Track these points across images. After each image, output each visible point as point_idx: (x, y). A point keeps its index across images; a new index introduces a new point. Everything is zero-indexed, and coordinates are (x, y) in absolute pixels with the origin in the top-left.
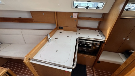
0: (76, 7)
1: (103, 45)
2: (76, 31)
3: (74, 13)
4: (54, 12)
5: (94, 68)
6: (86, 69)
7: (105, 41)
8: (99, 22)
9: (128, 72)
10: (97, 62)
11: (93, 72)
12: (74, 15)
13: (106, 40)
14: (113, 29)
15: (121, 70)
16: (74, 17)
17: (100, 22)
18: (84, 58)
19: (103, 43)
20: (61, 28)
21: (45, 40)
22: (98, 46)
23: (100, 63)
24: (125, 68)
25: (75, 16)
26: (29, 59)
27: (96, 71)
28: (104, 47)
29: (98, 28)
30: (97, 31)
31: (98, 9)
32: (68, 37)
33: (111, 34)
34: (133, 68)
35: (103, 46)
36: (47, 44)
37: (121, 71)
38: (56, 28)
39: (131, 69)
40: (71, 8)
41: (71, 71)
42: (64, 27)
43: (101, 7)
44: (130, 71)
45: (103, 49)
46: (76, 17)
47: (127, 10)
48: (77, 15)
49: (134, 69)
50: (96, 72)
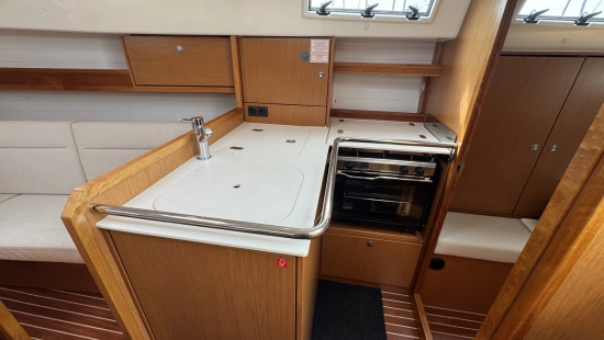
0: (323, 11)
1: (451, 171)
2: (326, 123)
3: (313, 41)
4: (228, 37)
5: (418, 297)
6: (381, 303)
7: (456, 148)
8: (423, 88)
9: (575, 236)
10: (427, 262)
11: (416, 315)
12: (313, 50)
13: (460, 144)
14: (483, 86)
15: (541, 243)
16: (313, 59)
17: (428, 81)
18: (369, 245)
19: (447, 163)
20: (258, 113)
21: (181, 143)
22: (427, 180)
23: (443, 270)
24: (558, 226)
25: (319, 54)
26: (94, 208)
27: (427, 310)
28: (453, 180)
29: (423, 113)
30: (419, 126)
31: (414, 18)
32: (288, 141)
33: (480, 110)
34: (595, 204)
35: (450, 175)
36: (193, 163)
37: (544, 244)
38: (236, 111)
39: (589, 214)
40: (303, 16)
41: (302, 249)
42: (271, 110)
43: (425, 10)
44: (584, 226)
45: (452, 188)
46: (325, 59)
47: (532, 19)
48: (327, 50)
49: (599, 209)
50: (429, 319)
